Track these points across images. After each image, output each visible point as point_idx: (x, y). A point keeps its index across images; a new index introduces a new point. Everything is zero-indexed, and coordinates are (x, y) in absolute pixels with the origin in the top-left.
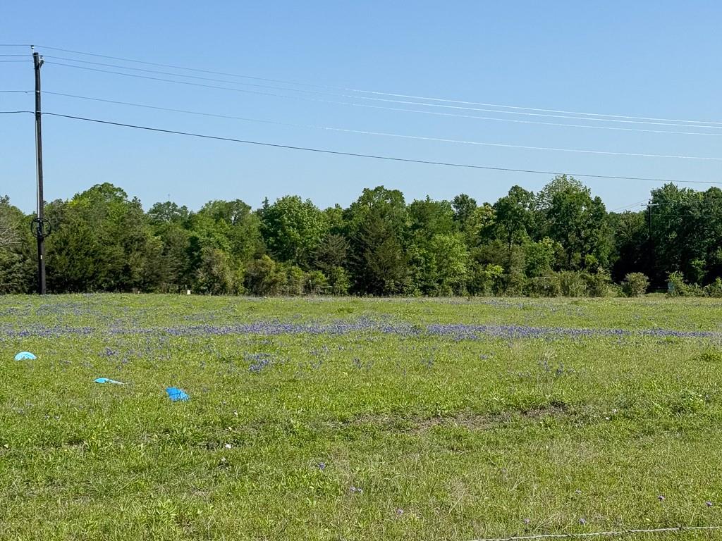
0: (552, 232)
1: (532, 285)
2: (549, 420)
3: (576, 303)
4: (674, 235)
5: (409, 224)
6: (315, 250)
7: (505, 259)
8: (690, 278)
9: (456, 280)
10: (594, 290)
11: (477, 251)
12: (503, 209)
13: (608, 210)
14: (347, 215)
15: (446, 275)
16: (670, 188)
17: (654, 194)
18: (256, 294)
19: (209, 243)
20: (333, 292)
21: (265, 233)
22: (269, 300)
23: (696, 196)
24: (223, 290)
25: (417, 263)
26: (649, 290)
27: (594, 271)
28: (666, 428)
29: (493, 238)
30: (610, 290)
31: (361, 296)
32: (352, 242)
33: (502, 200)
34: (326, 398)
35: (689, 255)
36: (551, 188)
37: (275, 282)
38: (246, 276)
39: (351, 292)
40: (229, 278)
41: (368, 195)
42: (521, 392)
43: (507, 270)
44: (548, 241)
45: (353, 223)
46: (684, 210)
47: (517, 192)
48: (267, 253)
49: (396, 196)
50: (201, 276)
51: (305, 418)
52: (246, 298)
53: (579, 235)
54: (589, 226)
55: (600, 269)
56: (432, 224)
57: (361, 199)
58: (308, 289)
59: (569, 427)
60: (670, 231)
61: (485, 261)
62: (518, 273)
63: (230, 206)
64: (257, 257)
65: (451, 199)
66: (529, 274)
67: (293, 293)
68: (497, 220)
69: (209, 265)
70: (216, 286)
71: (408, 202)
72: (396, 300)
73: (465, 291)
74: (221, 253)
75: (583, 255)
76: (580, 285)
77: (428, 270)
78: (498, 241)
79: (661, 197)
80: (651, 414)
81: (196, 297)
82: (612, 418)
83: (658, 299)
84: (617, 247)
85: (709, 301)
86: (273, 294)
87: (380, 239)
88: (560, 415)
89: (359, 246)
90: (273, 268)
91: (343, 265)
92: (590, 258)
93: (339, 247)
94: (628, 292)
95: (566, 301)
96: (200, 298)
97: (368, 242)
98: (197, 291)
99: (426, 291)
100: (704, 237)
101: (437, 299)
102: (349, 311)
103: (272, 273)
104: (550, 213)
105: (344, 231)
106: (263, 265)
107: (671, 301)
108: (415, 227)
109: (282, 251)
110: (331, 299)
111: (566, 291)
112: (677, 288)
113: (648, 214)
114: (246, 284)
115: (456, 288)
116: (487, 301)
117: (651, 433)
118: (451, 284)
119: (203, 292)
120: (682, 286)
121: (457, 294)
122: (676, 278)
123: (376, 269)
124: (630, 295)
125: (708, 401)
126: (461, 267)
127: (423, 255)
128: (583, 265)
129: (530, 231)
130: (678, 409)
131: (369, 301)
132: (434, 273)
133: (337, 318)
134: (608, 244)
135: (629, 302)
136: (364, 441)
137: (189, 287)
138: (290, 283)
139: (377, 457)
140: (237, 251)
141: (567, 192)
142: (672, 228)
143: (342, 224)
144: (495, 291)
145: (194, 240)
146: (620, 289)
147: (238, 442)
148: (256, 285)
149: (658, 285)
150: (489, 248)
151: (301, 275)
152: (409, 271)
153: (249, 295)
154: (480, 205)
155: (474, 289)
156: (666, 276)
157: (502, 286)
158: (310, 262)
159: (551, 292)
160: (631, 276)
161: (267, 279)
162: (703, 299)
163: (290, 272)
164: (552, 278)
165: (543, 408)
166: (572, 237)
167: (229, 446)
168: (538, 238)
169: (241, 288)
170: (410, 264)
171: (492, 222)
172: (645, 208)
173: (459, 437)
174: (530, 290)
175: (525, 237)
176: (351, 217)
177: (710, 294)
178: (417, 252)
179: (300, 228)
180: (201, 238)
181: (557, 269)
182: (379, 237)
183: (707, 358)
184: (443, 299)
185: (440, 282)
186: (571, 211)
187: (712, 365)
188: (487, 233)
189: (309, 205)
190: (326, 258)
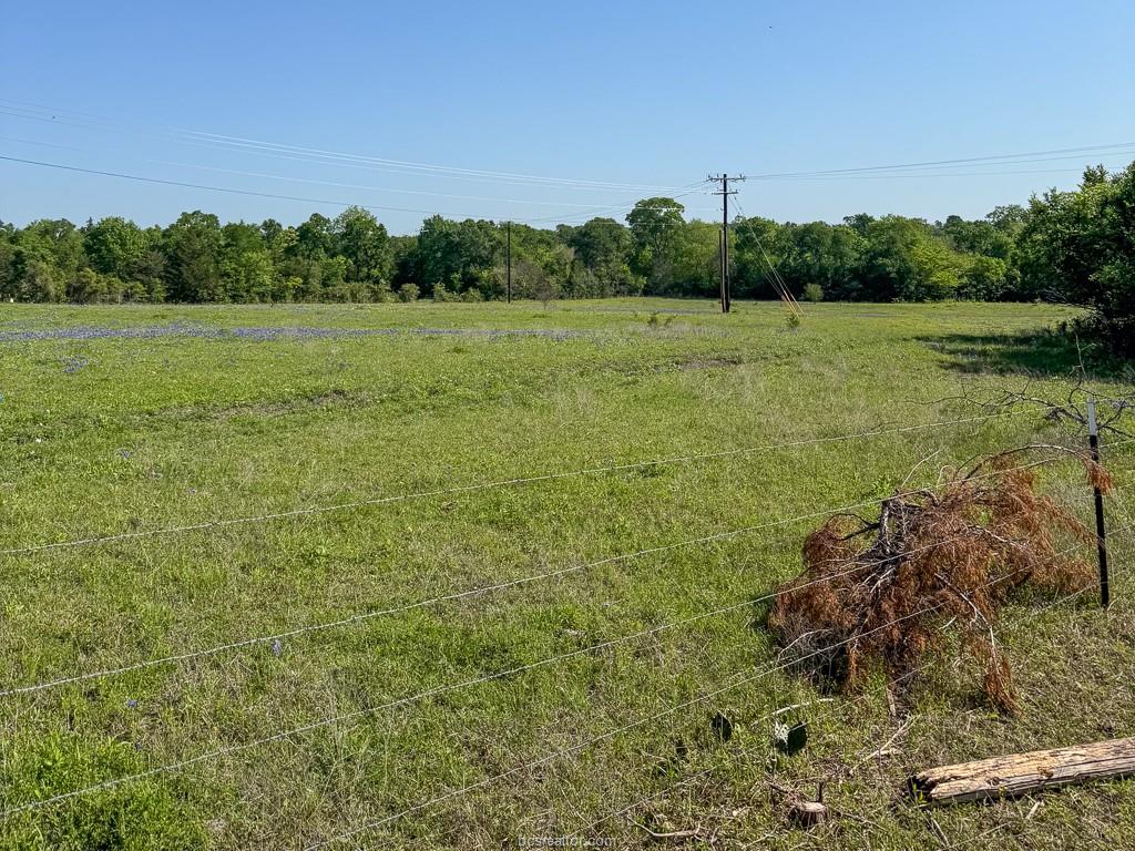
0: (346, 251)
1: (327, 294)
2: (330, 405)
3: (361, 308)
4: (439, 255)
5: (222, 243)
6: (135, 263)
7: (305, 273)
8: (450, 287)
9: (262, 289)
10: (376, 298)
11: (281, 265)
12: (304, 232)
13: (390, 235)
14: (166, 234)
15: (253, 285)
16: (438, 219)
17: (425, 222)
18: (78, 302)
19: (33, 257)
20: (150, 300)
21: (89, 249)
22: (89, 307)
23: (455, 224)
24: (46, 298)
25: (228, 276)
26: (419, 297)
27: (377, 282)
28: (423, 407)
29: (296, 255)
30: (389, 297)
31: (176, 303)
32: (170, 258)
33: (304, 225)
34: (134, 395)
35: (450, 270)
36: (345, 217)
37: (95, 292)
38: (69, 285)
39: (167, 300)
40: (52, 288)
41: (186, 218)
42: (308, 383)
43: (306, 281)
44: (341, 258)
45: (172, 241)
46: (447, 235)
47: (317, 219)
48: (90, 266)
49: (212, 219)
50: (25, 286)
51: (114, 414)
52: (67, 306)
53: (366, 253)
54: (375, 247)
55: (382, 281)
56: (243, 243)
57: (180, 221)
58: (127, 297)
59: (347, 410)
60: (436, 251)
61: (287, 274)
62: (315, 284)
63: (56, 225)
64: (78, 270)
65: (260, 224)
66: (325, 284)
67: (113, 301)
68: (300, 241)
69: (33, 276)
70: (39, 295)
71: (223, 223)
72: (208, 307)
73: (269, 299)
74: (45, 266)
75: (369, 270)
76: (366, 293)
77: (237, 281)
78: (300, 258)
79: (431, 224)
80: (413, 397)
81: (19, 305)
82: (382, 401)
83: (426, 304)
84: (397, 264)
85: (464, 305)
86: (93, 302)
87: (196, 255)
88: (340, 401)
89: (175, 261)
90: (94, 279)
91: (160, 277)
92: (375, 272)
93: (158, 261)
94: (404, 299)
95: (353, 307)
96: (23, 306)
97: (184, 257)
98: (20, 300)
99: (235, 299)
100: (461, 257)
101: (244, 306)
102: (164, 317)
103: (93, 284)
104: (344, 236)
105: (163, 248)
106: (84, 276)
107: (436, 305)
108: (227, 245)
109: (105, 267)
110: (148, 307)
111: (354, 298)
112: (441, 295)
113: (420, 239)
114: (68, 293)
115: (262, 297)
116: (288, 307)
117: (411, 412)
118: (258, 294)
119: (26, 300)
120: (444, 293)
121: (263, 301)
122: (439, 287)
123: (191, 281)
124: (404, 302)
125: (456, 385)
126: (267, 279)
127: (234, 269)
128: (368, 277)
129: (327, 250)
130: (433, 392)
131: (184, 308)
132: (243, 283)
133: (152, 323)
134: (389, 262)
135: (403, 306)
136: (167, 430)
137: (13, 296)
138: (110, 293)
139: (179, 444)
140: (60, 264)
141: (358, 219)
142: (438, 250)
143: (162, 242)
144: (296, 298)
145: (18, 254)
146: (398, 296)
147: (48, 436)
148: (77, 294)
149: (426, 293)
150: (291, 263)
151: (120, 287)
152: (221, 283)
153: (70, 303)
154: (285, 228)
155: (277, 297)
156: (432, 287)
157: (301, 294)
158: (129, 273)
159: (342, 299)
160: (406, 286)
161: (88, 289)
162: (460, 304)
163: (109, 283)
164: (344, 288)
165: (326, 396)
166: (361, 255)
167: (39, 441)
168: (333, 256)
169: (64, 297)
170: (222, 276)
171: (295, 243)
172: (418, 234)
173: (253, 424)
174: (326, 298)
175: (322, 253)
176: (170, 236)
177: (464, 299)
178: (228, 266)
179: (123, 245)
180: (26, 253)
181: (347, 280)
182: (194, 252)
183: (458, 351)
184: (250, 306)
185: (248, 291)
186: (359, 234)
187: (461, 357)
188: (290, 251)
189: (131, 225)
190: (145, 271)
